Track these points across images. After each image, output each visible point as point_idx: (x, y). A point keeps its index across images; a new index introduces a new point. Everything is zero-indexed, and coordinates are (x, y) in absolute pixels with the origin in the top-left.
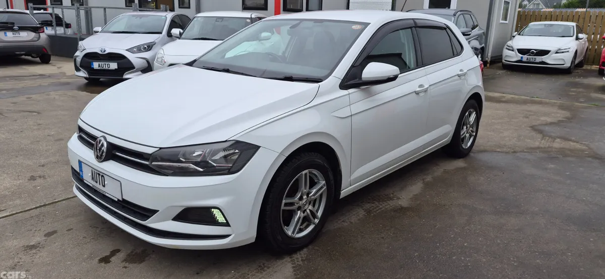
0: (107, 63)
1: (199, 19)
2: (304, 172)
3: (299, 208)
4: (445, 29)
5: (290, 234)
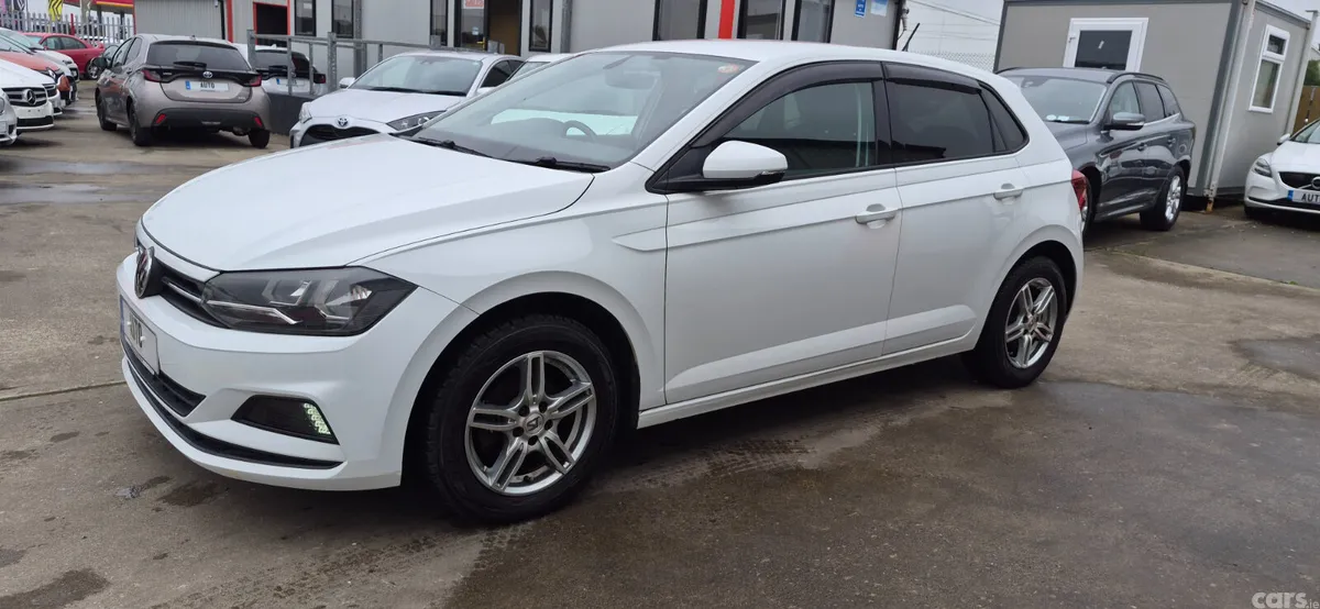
2: (530, 355)
3: (518, 432)
4: (979, 92)
5: (490, 484)
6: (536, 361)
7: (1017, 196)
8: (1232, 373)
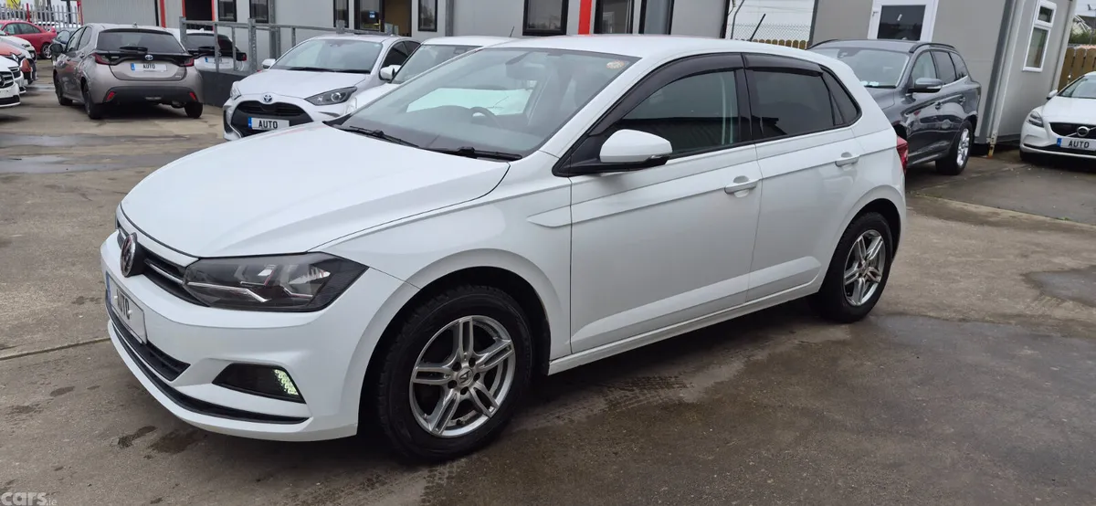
0: (273, 120)
1: (427, 48)
2: (462, 320)
3: (452, 384)
4: (820, 74)
5: (431, 429)
6: (466, 325)
7: (854, 163)
8: (1027, 303)
